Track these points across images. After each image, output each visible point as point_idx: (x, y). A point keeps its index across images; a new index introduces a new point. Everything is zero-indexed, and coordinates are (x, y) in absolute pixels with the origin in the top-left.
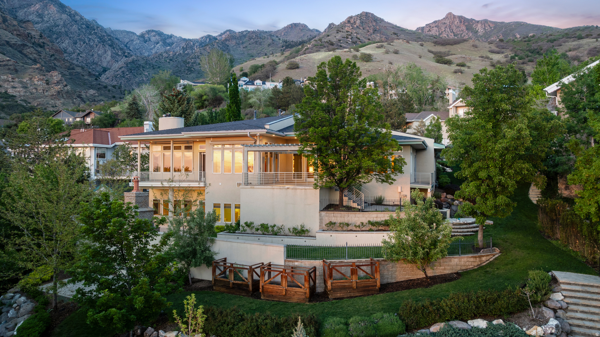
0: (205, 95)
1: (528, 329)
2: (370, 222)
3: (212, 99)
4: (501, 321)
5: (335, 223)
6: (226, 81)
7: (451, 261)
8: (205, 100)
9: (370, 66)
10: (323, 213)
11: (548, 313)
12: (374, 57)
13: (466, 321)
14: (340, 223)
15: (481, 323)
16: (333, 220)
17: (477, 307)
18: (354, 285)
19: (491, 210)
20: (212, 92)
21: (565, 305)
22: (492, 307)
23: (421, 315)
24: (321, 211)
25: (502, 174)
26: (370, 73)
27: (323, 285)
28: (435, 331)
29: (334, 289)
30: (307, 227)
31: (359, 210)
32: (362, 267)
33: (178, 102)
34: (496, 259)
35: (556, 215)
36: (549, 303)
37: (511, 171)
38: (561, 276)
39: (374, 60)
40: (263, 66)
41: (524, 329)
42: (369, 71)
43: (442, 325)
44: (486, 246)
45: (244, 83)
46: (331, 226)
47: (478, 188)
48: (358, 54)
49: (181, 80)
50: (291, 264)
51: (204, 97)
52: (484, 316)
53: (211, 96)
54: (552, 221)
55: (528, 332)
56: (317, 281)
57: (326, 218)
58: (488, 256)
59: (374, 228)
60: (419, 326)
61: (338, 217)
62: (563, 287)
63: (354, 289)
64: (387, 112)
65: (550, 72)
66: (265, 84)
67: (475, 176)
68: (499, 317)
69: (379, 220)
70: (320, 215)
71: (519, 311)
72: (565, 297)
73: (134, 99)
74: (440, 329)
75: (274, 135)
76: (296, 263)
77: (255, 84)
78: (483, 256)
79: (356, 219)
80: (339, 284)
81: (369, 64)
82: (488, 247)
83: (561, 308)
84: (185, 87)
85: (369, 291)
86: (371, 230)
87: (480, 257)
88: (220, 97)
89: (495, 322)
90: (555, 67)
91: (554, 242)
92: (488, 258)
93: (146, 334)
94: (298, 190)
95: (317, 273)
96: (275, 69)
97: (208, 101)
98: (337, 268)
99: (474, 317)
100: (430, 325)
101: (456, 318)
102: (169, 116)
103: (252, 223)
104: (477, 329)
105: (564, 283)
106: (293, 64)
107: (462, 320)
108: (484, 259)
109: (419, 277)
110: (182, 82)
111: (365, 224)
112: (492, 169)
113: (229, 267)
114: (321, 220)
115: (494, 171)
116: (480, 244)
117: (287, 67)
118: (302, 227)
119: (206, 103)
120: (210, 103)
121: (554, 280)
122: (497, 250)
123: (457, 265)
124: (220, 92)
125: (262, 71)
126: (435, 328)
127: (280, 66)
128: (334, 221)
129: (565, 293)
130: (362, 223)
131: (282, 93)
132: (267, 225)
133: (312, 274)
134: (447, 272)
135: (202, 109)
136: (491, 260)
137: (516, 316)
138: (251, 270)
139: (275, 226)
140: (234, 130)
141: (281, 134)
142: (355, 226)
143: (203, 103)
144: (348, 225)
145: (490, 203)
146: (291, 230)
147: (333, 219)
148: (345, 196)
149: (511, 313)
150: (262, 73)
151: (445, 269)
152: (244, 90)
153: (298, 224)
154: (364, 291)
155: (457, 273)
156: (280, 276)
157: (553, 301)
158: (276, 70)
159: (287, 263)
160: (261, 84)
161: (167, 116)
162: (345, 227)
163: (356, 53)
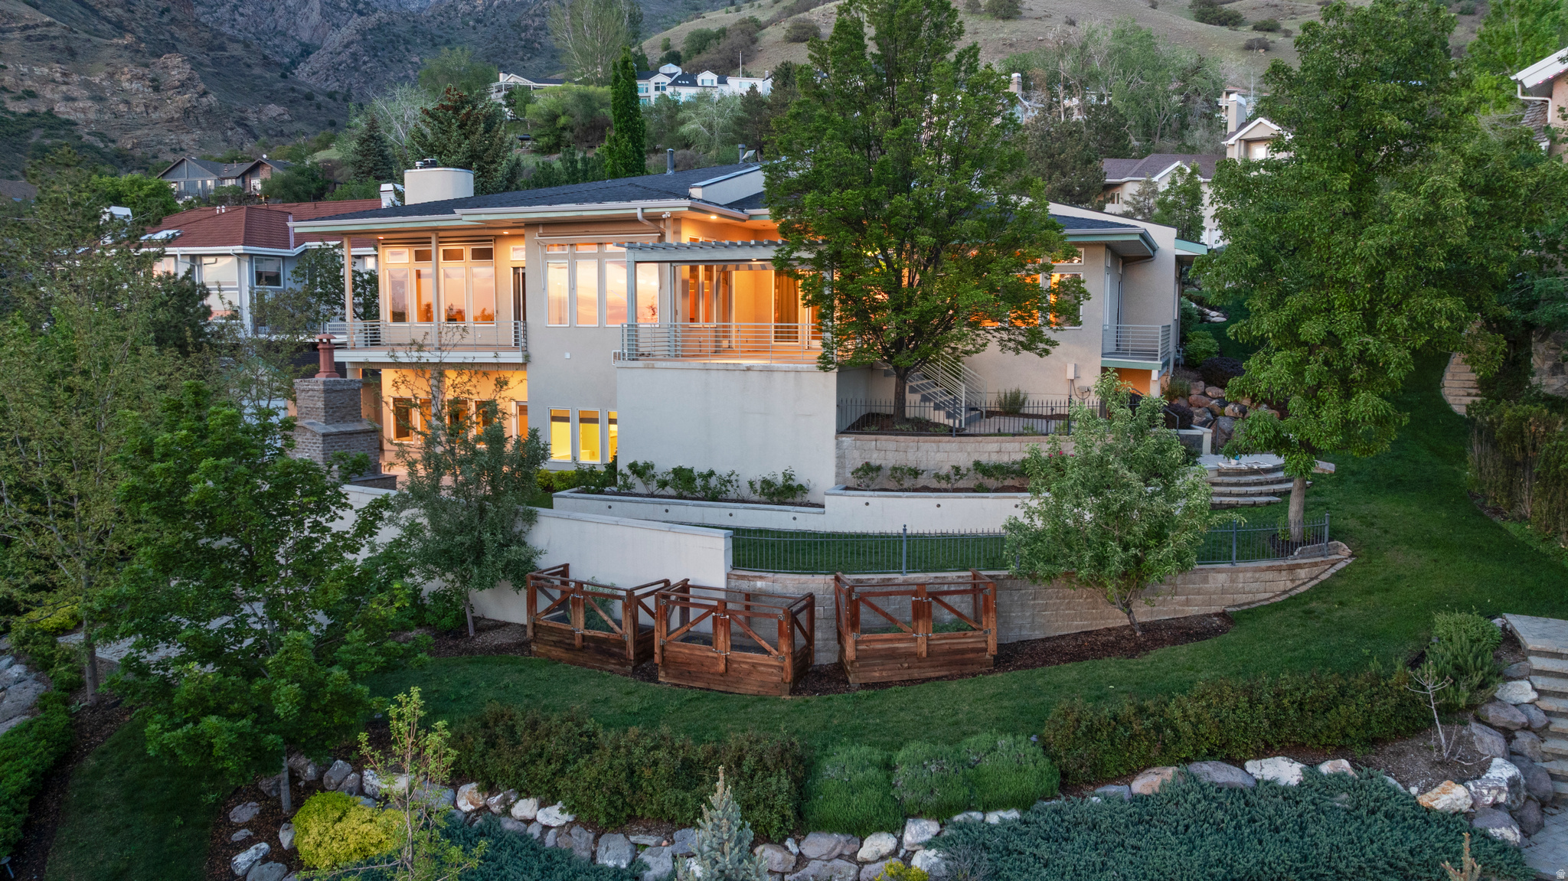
0: (564, 114)
1: (1424, 791)
2: (977, 464)
3: (584, 125)
4: (1344, 764)
5: (879, 468)
7: (1205, 580)
8: (564, 128)
9: (1013, 32)
10: (847, 440)
11: (1488, 741)
12: (1026, 6)
13: (1240, 764)
14: (895, 469)
15: (1286, 771)
16: (875, 459)
17: (1276, 724)
18: (923, 648)
19: (1331, 434)
20: (581, 106)
21: (1539, 719)
22: (1319, 724)
23: (1106, 745)
24: (841, 432)
25: (1371, 329)
26: (1013, 50)
27: (834, 644)
28: (1147, 791)
29: (863, 659)
30: (800, 479)
31: (951, 432)
32: (947, 599)
33: (460, 127)
34: (1338, 575)
35: (1524, 449)
36: (1492, 712)
37: (1401, 321)
38: (1530, 629)
39: (1025, 13)
40: (723, 33)
41: (1414, 790)
42: (1011, 45)
43: (1170, 772)
44: (1312, 538)
45: (668, 80)
46: (868, 477)
47: (1297, 369)
49: (501, 75)
50: (745, 585)
51: (562, 120)
52: (1293, 750)
53: (579, 118)
54: (1511, 465)
55: (1424, 800)
56: (818, 635)
57: (856, 454)
58: (1316, 564)
59: (991, 483)
60: (1100, 776)
61: (889, 450)
62: (1537, 663)
63: (920, 659)
64: (1052, 156)
65: (1527, 35)
66: (726, 83)
67: (1290, 334)
68: (1340, 752)
69: (1005, 459)
70: (838, 446)
71: (1399, 735)
72: (1542, 693)
73: (373, 125)
74: (1163, 785)
75: (714, 218)
76: (759, 584)
77: (700, 84)
78: (1300, 566)
79: (940, 456)
80: (879, 646)
81: (1011, 25)
82: (1318, 538)
83: (1527, 728)
84: (511, 93)
85: (964, 663)
86: (980, 489)
87: (1292, 568)
88: (601, 118)
89: (1326, 768)
91: (1512, 527)
92: (1316, 571)
93: (330, 778)
94: (777, 376)
95: (819, 611)
96: (754, 41)
97: (572, 130)
98: (873, 600)
99: (1266, 751)
100: (1133, 773)
101: (1211, 755)
102: (434, 165)
103: (648, 466)
104: (1271, 785)
105: (1539, 653)
106: (802, 27)
107: (1230, 760)
108: (1303, 573)
109: (1111, 624)
110: (503, 78)
111: (963, 471)
112: (1343, 315)
113: (573, 591)
114: (841, 458)
115: (1346, 321)
116: (1295, 531)
117: (786, 37)
118: (788, 477)
119: (567, 135)
120: (576, 137)
121: (1511, 640)
122: (1345, 550)
123: (1224, 591)
124: (600, 105)
125: (720, 47)
126: (1145, 784)
127: (769, 33)
128: (878, 463)
129: (1541, 682)
130: (957, 469)
131: (770, 107)
132: (691, 471)
133: (803, 618)
134: (1193, 610)
135: (556, 153)
136: (1324, 577)
137: (1388, 749)
138: (632, 600)
139: (711, 473)
140: (600, 202)
141: (736, 213)
142: (937, 476)
143: (559, 137)
144: (915, 473)
145: (1330, 414)
146: (758, 486)
147: (875, 456)
148: (913, 390)
149: (1374, 742)
150: (720, 52)
151: (1187, 603)
152: (669, 101)
153: (775, 471)
154: (950, 664)
155: (1223, 615)
156: (709, 620)
157: (1504, 705)
158: (757, 44)
159: (733, 583)
160: (715, 84)
161: (426, 165)
162: (908, 480)
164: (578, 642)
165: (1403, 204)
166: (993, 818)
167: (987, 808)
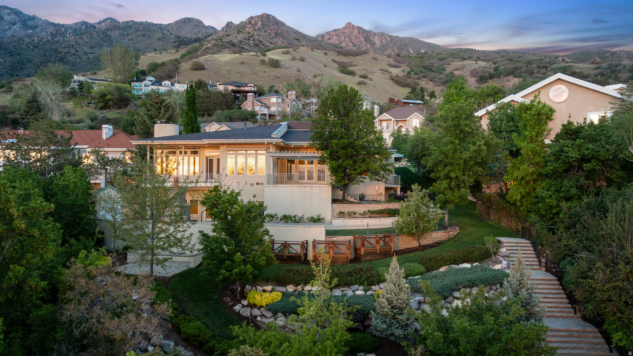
0: (109, 94)
1: (493, 267)
2: (369, 211)
3: (118, 99)
4: (477, 263)
5: (344, 213)
6: (130, 80)
7: (432, 235)
8: (108, 100)
9: (278, 73)
10: (335, 205)
11: (501, 259)
12: (282, 63)
13: (459, 265)
14: (348, 213)
15: (468, 265)
16: (343, 210)
17: (464, 256)
18: (378, 251)
19: (457, 199)
20: (117, 92)
21: (508, 254)
22: (472, 256)
24: (333, 203)
27: (353, 253)
28: (443, 271)
29: (366, 254)
30: (322, 216)
31: (356, 203)
34: (458, 233)
35: (491, 204)
36: (500, 253)
37: (471, 173)
38: (503, 239)
39: (282, 66)
40: (163, 64)
41: (491, 267)
42: (278, 78)
43: (447, 267)
44: (451, 225)
45: (150, 83)
46: (342, 215)
47: (449, 184)
48: (266, 59)
49: (75, 76)
50: (330, 239)
51: (109, 97)
52: (468, 262)
53: (116, 96)
54: (488, 208)
55: (493, 268)
57: (337, 209)
58: (453, 231)
59: (373, 215)
60: (433, 269)
61: (345, 208)
62: (506, 244)
63: (378, 254)
66: (174, 85)
67: (447, 177)
68: (476, 262)
69: (375, 209)
70: (332, 207)
71: (486, 258)
72: (507, 250)
73: (34, 96)
74: (446, 269)
75: (282, 144)
76: (334, 239)
77: (163, 85)
78: (450, 232)
79: (358, 209)
80: (369, 251)
81: (277, 70)
83: (506, 256)
84: (81, 84)
85: (387, 255)
86: (370, 217)
87: (449, 232)
88: (127, 96)
89: (474, 264)
90: (462, 91)
91: (490, 222)
92: (453, 233)
93: (246, 290)
94: (314, 188)
96: (177, 68)
97: (112, 101)
98: (367, 240)
99: (462, 262)
100: (438, 269)
101: (453, 264)
103: (276, 215)
104: (466, 268)
105: (505, 242)
106: (198, 65)
107: (456, 264)
108: (451, 233)
109: (414, 246)
110: (76, 77)
112: (458, 172)
113: (284, 244)
114: (333, 211)
115: (459, 173)
116: (447, 224)
117: (191, 68)
118: (318, 216)
119: (111, 103)
120: (114, 104)
121: (499, 242)
122: (457, 228)
123: (436, 238)
124: (125, 91)
125: (164, 70)
126: (442, 269)
127: (183, 66)
128: (343, 211)
129: (507, 248)
130: (365, 212)
131: (202, 98)
132: (290, 215)
134: (430, 242)
135: (105, 110)
136: (455, 234)
137: (484, 261)
138: (304, 245)
139: (296, 216)
140: (252, 138)
141: (286, 143)
142: (360, 214)
143: (106, 103)
144: (354, 213)
145: (457, 194)
146: (309, 219)
147: (342, 209)
149: (482, 260)
150: (163, 72)
152: (155, 92)
153: (315, 215)
154: (384, 255)
155: (436, 243)
157: (502, 252)
158: (179, 70)
159: (327, 239)
160: (170, 86)
161: (162, 123)
162: (352, 215)
163: (264, 58)
164: (285, 258)
165: (473, 148)
166: (416, 277)
167: (415, 276)
